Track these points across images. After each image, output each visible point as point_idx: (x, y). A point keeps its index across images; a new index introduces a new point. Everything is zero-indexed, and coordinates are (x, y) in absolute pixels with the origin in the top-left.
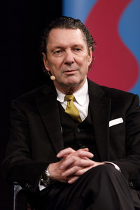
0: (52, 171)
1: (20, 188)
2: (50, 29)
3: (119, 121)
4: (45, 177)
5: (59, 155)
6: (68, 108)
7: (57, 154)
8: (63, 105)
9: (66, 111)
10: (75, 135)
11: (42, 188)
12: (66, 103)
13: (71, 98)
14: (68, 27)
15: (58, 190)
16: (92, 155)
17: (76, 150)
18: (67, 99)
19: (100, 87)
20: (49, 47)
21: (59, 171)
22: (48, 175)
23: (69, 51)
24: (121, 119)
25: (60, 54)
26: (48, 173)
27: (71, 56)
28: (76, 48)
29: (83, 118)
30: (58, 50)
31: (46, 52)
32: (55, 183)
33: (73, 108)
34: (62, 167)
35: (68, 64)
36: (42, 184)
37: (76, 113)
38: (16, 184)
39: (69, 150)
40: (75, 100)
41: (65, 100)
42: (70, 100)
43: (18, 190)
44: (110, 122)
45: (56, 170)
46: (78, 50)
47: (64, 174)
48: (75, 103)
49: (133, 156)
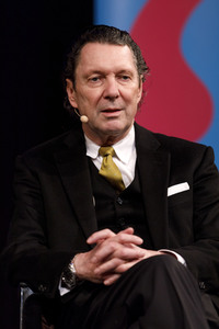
0: (79, 264)
1: (31, 292)
2: (83, 43)
3: (184, 187)
4: (69, 274)
5: (90, 241)
6: (104, 166)
7: (86, 239)
8: (96, 163)
9: (101, 172)
10: (114, 209)
11: (64, 291)
12: (101, 159)
13: (109, 152)
14: (112, 42)
15: (90, 295)
16: (140, 240)
17: (116, 233)
18: (102, 154)
19: (154, 134)
20: (79, 71)
21: (91, 266)
22: (74, 271)
23: (112, 79)
24: (186, 184)
25: (99, 83)
26: (73, 268)
27: (115, 86)
28: (122, 75)
29: (127, 183)
30: (95, 76)
31: (73, 79)
32: (83, 284)
33: (111, 167)
34: (94, 259)
35: (111, 98)
36: (64, 286)
37: (116, 175)
38: (23, 287)
39: (107, 232)
40: (115, 155)
41: (99, 155)
42: (107, 155)
43: (27, 296)
44: (169, 189)
45: (85, 264)
46: (126, 78)
47: (97, 270)
48: (115, 160)
49: (206, 241)
